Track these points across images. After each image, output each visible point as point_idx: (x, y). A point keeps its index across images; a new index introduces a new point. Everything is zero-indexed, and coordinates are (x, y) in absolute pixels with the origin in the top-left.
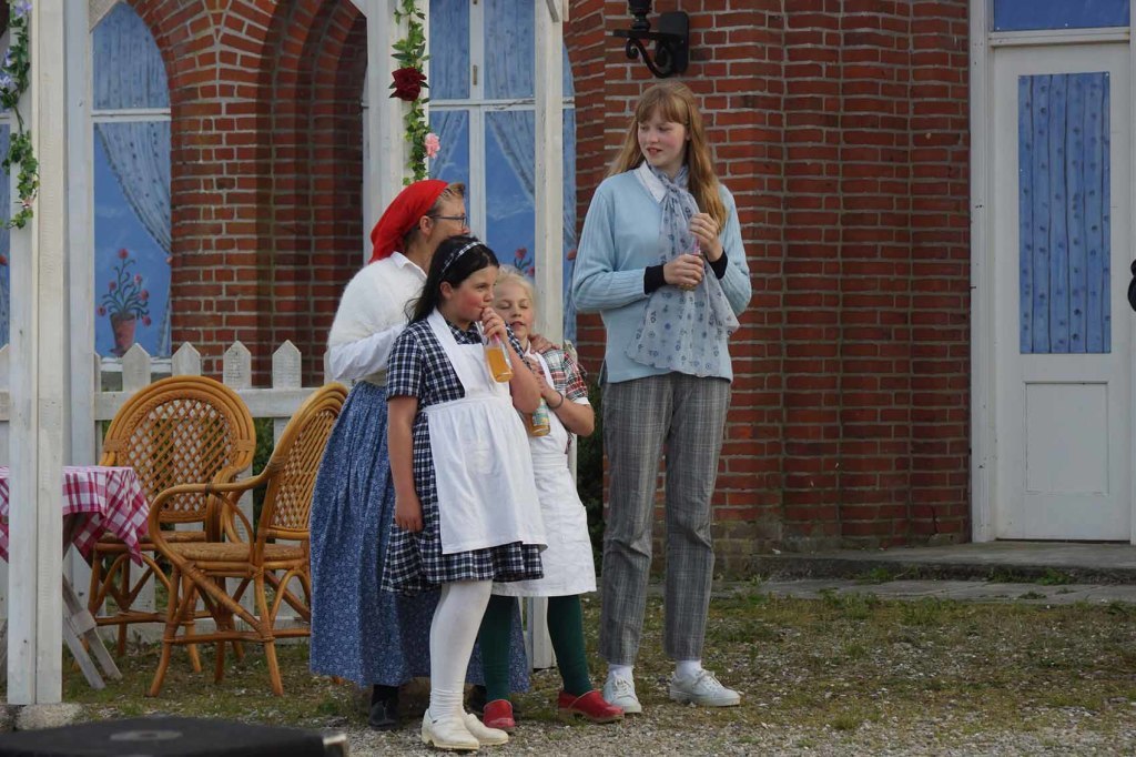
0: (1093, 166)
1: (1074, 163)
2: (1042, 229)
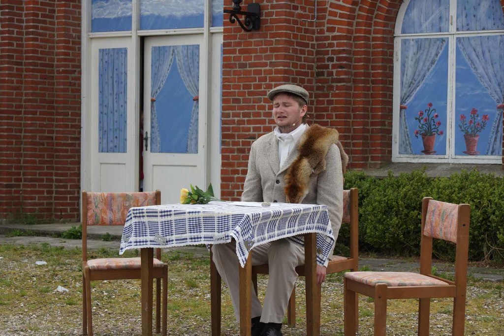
0: (122, 82)
1: (116, 82)
2: (106, 106)
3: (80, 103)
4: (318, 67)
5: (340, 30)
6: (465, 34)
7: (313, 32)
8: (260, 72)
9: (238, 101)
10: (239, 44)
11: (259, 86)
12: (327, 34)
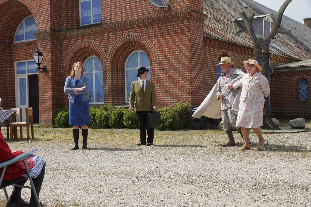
1: (23, 87)
2: (21, 93)
3: (15, 92)
4: (63, 81)
5: (67, 72)
6: (96, 72)
7: (61, 72)
8: (46, 83)
9: (42, 90)
10: (42, 76)
11: (46, 87)
12: (64, 73)
